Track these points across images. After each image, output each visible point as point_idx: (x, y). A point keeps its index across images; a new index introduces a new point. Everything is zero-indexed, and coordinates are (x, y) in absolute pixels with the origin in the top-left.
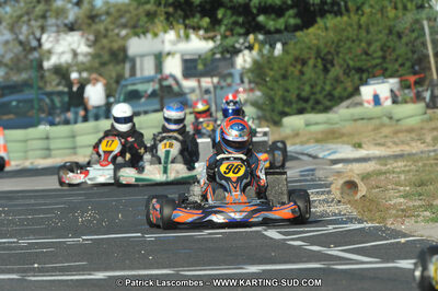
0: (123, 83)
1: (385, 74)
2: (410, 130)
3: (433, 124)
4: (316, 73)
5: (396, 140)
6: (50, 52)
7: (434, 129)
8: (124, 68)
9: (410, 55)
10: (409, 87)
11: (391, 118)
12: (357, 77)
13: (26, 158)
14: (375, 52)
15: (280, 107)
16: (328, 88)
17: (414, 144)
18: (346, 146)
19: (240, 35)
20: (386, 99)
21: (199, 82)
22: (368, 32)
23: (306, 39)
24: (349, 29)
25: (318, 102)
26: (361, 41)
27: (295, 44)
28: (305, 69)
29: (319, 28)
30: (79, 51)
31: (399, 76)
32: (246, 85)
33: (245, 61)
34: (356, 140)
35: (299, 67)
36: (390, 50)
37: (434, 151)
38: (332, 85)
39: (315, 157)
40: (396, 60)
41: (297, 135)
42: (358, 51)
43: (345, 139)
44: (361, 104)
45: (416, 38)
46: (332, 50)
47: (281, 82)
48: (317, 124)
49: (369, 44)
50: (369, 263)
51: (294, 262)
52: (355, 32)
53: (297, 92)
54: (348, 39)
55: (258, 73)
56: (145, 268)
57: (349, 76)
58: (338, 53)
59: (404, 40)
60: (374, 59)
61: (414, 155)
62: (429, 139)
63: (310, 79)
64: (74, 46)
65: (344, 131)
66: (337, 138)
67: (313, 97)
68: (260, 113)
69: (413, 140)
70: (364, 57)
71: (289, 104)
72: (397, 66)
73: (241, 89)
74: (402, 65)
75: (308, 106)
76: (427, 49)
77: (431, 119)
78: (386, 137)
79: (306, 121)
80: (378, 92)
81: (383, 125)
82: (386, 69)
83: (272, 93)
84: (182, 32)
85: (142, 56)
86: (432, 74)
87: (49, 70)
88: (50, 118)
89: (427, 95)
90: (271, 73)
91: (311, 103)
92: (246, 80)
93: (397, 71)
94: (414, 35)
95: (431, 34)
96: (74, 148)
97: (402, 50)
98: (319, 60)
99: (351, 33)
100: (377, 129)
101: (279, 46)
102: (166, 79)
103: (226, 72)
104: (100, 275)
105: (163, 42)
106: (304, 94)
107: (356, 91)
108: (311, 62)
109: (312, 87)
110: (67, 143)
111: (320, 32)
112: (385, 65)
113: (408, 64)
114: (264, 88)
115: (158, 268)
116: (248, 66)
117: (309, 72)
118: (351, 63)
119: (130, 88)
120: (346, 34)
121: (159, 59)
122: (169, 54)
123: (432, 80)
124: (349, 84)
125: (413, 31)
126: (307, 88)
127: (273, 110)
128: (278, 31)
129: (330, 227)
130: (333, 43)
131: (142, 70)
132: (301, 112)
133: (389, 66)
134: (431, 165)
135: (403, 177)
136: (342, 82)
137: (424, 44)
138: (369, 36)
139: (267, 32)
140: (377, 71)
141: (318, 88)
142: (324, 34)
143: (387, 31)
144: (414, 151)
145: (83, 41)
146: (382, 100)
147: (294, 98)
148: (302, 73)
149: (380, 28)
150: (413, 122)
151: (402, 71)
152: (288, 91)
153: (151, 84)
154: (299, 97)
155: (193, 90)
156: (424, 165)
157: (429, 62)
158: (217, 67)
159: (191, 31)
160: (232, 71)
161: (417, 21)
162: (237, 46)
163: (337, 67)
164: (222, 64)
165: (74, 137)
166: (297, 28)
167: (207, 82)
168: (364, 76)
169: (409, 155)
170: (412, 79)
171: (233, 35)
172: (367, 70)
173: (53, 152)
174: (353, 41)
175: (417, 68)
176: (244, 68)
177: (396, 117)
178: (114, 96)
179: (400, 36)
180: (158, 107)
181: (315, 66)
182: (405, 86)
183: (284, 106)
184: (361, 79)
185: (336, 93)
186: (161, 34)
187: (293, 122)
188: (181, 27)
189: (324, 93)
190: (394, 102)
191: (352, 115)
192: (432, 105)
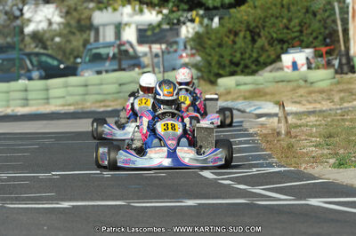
0: (89, 47)
1: (303, 45)
2: (321, 92)
3: (340, 87)
4: (245, 43)
5: (309, 99)
6: (29, 20)
7: (341, 91)
8: (89, 35)
9: (322, 30)
10: (321, 56)
11: (306, 81)
12: (279, 47)
13: (8, 106)
14: (294, 27)
15: (215, 70)
16: (255, 55)
17: (324, 103)
18: (268, 103)
19: (184, 10)
20: (303, 65)
21: (150, 48)
22: (289, 11)
23: (239, 16)
24: (274, 8)
25: (246, 66)
26: (283, 17)
27: (230, 18)
28: (237, 39)
29: (249, 6)
30: (53, 20)
31: (314, 47)
32: (189, 51)
33: (188, 31)
34: (277, 98)
35: (232, 37)
36: (306, 26)
37: (341, 109)
38: (258, 53)
39: (243, 112)
40: (311, 34)
41: (228, 93)
42: (281, 26)
43: (268, 97)
44: (281, 69)
45: (328, 17)
46: (260, 25)
47: (217, 49)
48: (245, 84)
49: (290, 20)
50: (285, 200)
51: (223, 198)
52: (279, 10)
53: (229, 58)
54: (272, 15)
55: (199, 42)
56: (103, 200)
57: (272, 46)
58: (264, 27)
59: (318, 17)
60: (293, 32)
61: (324, 111)
62: (337, 99)
63: (241, 48)
64: (50, 17)
65: (267, 90)
66: (261, 96)
67: (242, 62)
68: (199, 74)
69: (323, 99)
70: (285, 31)
71: (223, 67)
72: (311, 39)
73: (184, 55)
74: (316, 38)
75: (238, 69)
76: (337, 26)
77: (339, 83)
78: (301, 96)
79: (236, 82)
80: (296, 60)
81: (300, 87)
82: (302, 41)
83: (209, 58)
84: (137, 7)
85: (104, 25)
86: (340, 46)
87: (28, 35)
88: (28, 74)
89: (336, 63)
90: (210, 42)
91: (241, 67)
92: (189, 47)
93: (312, 43)
94: (327, 14)
95: (340, 13)
96: (48, 99)
97: (316, 25)
98: (248, 33)
99: (275, 11)
100: (294, 90)
101: (216, 20)
102: (123, 44)
103: (172, 40)
104: (66, 205)
105: (122, 14)
106: (235, 60)
107: (278, 58)
108: (241, 34)
109: (242, 54)
110: (42, 95)
111: (249, 9)
112: (302, 38)
113: (321, 38)
114: (203, 54)
115: (113, 200)
116: (190, 36)
117: (240, 42)
118: (275, 35)
119: (94, 51)
120: (271, 11)
121: (119, 28)
122: (126, 24)
123: (340, 51)
124: (273, 52)
125: (326, 11)
126: (238, 55)
127: (210, 72)
128: (215, 8)
129: (254, 170)
130: (260, 18)
131: (104, 36)
132: (233, 74)
133: (305, 39)
134: (338, 120)
135: (314, 130)
136: (267, 51)
137: (334, 22)
138: (290, 14)
139: (207, 9)
140: (296, 42)
141: (247, 55)
142: (252, 11)
143: (304, 11)
144: (324, 109)
145: (57, 12)
146: (299, 66)
147: (227, 63)
148: (234, 42)
149: (299, 8)
150: (324, 85)
151: (316, 43)
152: (222, 57)
153: (112, 48)
154: (232, 63)
155: (145, 55)
156: (333, 120)
157: (338, 36)
158: (165, 36)
159: (145, 6)
160: (177, 39)
161: (329, 3)
162: (182, 19)
163: (263, 38)
164: (168, 34)
165: (47, 90)
166: (231, 6)
167: (156, 48)
168: (285, 46)
169: (320, 111)
170: (324, 49)
171: (178, 10)
172: (287, 42)
173: (31, 102)
174: (277, 18)
175: (328, 40)
176: (187, 37)
177: (310, 80)
178: (81, 58)
179: (314, 14)
180: (116, 67)
181: (245, 37)
182: (318, 55)
183: (219, 68)
184: (282, 48)
185: (262, 59)
186: (120, 8)
187: (226, 82)
188: (137, 3)
189: (252, 59)
190: (309, 68)
191: (274, 78)
192: (340, 71)
